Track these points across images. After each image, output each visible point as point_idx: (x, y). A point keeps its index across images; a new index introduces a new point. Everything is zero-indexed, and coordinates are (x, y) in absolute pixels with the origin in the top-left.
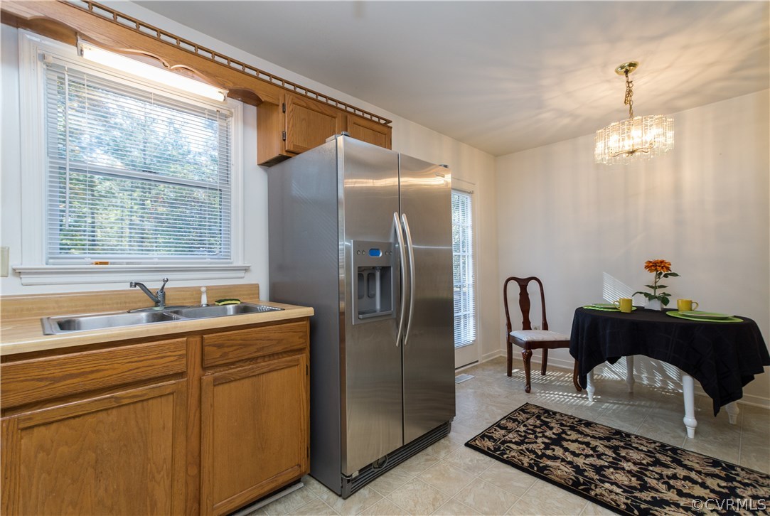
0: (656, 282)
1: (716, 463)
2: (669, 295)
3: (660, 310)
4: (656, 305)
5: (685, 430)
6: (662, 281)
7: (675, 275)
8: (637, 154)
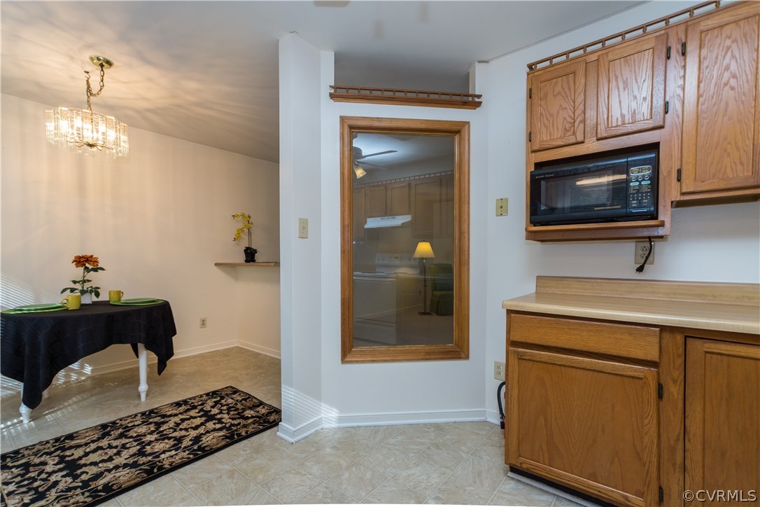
0: (84, 277)
1: (178, 404)
2: (99, 288)
3: (91, 303)
4: (88, 299)
5: (139, 396)
6: (91, 275)
7: (103, 269)
8: (94, 149)
